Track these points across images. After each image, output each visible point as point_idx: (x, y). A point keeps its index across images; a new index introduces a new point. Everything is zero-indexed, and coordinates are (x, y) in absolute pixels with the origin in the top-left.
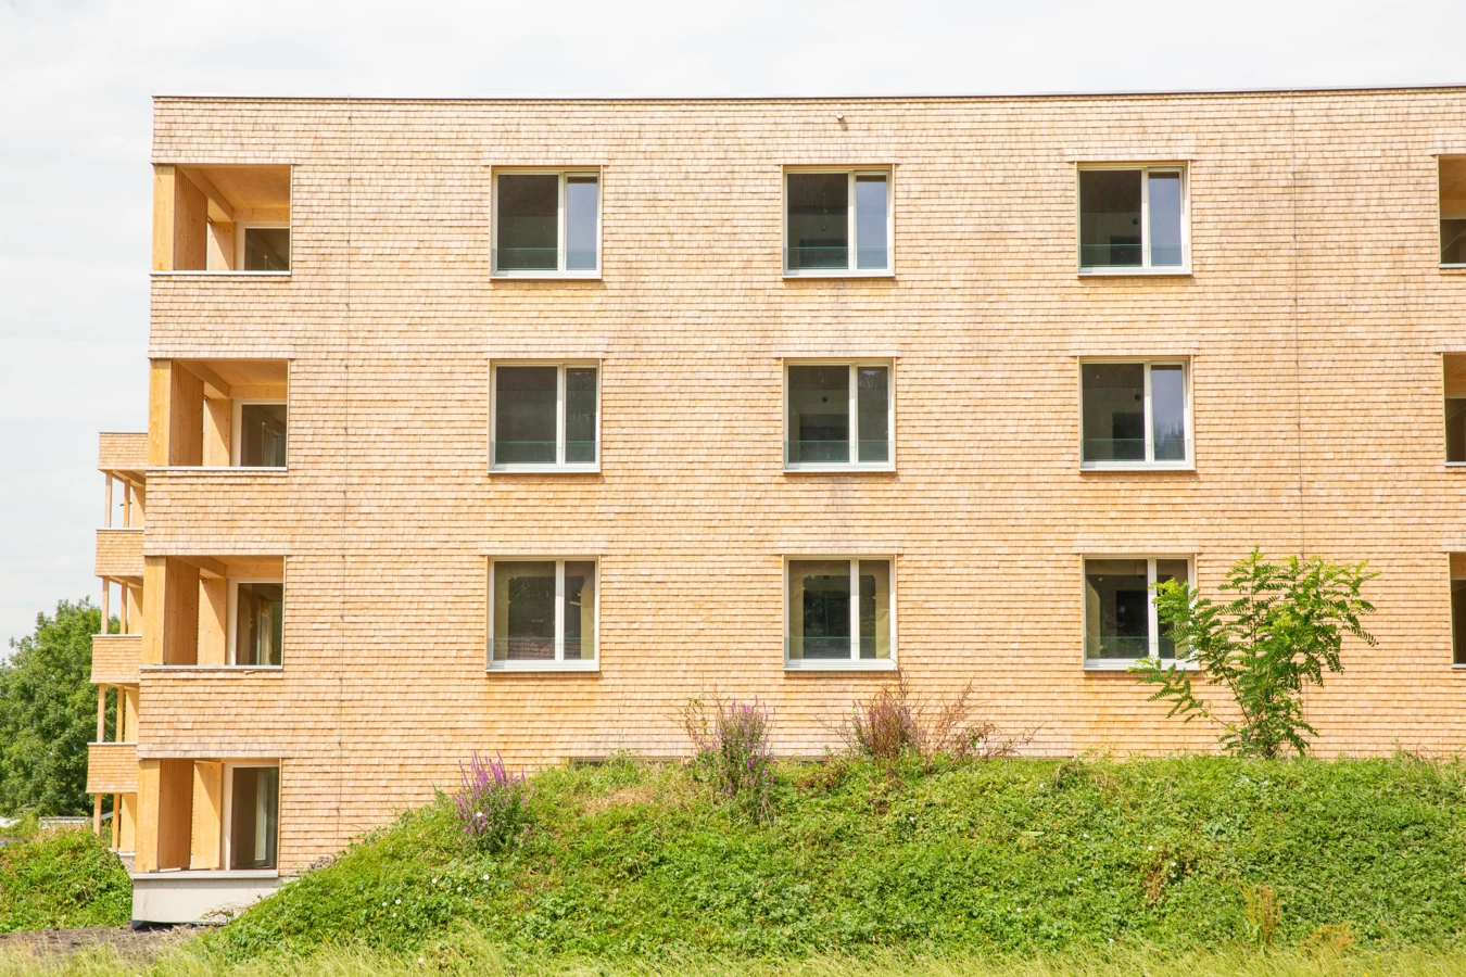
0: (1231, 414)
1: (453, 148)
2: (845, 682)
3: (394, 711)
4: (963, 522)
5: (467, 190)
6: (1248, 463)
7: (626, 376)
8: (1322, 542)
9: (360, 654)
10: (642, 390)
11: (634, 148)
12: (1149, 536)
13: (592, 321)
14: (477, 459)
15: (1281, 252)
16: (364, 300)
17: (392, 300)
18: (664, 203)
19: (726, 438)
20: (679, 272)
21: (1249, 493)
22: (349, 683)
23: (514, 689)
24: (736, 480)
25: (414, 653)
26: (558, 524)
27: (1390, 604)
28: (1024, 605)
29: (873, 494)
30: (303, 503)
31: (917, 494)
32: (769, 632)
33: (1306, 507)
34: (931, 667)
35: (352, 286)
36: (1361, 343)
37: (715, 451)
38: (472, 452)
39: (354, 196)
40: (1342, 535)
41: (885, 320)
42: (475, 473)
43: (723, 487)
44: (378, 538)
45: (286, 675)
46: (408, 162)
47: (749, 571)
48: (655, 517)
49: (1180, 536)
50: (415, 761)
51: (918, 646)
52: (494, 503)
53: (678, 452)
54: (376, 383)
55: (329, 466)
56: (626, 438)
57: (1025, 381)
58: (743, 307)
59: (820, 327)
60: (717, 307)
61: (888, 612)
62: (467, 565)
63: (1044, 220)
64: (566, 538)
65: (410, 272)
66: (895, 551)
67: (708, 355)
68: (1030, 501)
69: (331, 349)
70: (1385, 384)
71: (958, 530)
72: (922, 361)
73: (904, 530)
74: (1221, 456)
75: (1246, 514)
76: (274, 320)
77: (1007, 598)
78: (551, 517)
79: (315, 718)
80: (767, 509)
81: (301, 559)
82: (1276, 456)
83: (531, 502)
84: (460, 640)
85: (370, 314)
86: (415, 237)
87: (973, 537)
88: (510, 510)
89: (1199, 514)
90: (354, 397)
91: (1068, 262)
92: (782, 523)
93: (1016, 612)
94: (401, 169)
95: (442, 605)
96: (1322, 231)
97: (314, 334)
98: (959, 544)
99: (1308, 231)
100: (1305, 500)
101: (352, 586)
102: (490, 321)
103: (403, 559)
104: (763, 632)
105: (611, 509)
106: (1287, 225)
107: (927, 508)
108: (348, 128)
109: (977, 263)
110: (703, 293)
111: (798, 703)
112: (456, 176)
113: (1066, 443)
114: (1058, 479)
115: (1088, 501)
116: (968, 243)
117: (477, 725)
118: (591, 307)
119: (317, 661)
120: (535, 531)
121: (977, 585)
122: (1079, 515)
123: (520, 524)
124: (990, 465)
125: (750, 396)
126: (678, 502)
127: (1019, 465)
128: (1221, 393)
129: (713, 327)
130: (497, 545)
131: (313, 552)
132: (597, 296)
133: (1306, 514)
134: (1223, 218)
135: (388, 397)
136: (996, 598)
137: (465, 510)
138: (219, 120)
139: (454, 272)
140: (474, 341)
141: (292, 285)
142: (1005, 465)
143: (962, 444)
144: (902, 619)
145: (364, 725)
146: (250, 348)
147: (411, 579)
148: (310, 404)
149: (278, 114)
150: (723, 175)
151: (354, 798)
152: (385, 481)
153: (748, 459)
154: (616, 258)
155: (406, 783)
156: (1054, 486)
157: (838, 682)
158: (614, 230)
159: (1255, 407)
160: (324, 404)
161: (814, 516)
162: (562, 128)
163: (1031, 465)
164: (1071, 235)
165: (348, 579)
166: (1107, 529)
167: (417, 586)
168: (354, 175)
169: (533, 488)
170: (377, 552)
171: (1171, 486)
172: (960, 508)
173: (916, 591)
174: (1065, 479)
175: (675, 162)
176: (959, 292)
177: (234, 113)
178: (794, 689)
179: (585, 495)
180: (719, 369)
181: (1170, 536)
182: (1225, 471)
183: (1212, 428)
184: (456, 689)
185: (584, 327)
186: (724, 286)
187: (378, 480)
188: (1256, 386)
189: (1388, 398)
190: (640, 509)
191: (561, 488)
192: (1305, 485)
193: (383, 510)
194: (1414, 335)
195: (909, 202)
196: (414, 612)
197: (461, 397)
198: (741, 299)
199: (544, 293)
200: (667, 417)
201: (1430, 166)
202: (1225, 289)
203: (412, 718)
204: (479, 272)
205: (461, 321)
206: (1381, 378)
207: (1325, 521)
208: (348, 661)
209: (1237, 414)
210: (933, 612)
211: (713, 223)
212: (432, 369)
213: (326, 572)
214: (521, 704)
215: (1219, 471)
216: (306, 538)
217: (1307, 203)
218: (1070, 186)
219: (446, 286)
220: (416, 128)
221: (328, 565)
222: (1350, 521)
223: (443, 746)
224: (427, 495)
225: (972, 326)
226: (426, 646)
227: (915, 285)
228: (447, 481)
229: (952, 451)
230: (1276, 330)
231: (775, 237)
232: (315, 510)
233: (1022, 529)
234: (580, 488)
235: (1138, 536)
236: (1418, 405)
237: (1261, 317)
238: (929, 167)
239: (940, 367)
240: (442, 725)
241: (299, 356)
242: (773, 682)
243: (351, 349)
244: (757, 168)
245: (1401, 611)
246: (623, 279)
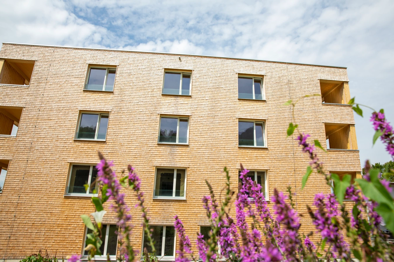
0: (276, 134)
1: (79, 59)
2: (170, 203)
3: (34, 206)
4: (206, 159)
5: (81, 69)
6: (281, 147)
7: (116, 116)
8: (299, 168)
9: (27, 189)
10: (120, 120)
11: (126, 62)
12: (256, 165)
13: (109, 102)
14: (71, 136)
15: (286, 97)
16: (48, 94)
17: (56, 94)
18: (132, 75)
19: (142, 134)
20: (134, 91)
21: (281, 154)
22: (22, 198)
23: (72, 202)
24: (144, 145)
25: (43, 190)
26: (91, 155)
27: (316, 184)
28: (222, 182)
29: (182, 151)
30: (19, 145)
31: (194, 151)
32: (149, 188)
33: (295, 158)
34: (196, 199)
35: (45, 90)
36: (306, 119)
37: (139, 137)
38: (70, 134)
39: (51, 69)
40: (304, 166)
41: (188, 106)
42: (70, 140)
43: (140, 147)
44: (39, 156)
45: (2, 195)
46: (67, 62)
47: (145, 170)
48: (119, 154)
49: (264, 165)
50: (38, 222)
51: (192, 193)
52: (74, 148)
53: (128, 137)
54: (47, 115)
55: (29, 136)
56: (114, 132)
57: (224, 123)
58: (151, 101)
59: (170, 107)
60: (143, 100)
61: (184, 184)
62: (63, 165)
63: (230, 86)
64: (93, 159)
65: (62, 88)
66: (187, 166)
67: (139, 112)
68: (225, 154)
69: (36, 105)
70: (312, 129)
71: (205, 161)
72: (197, 117)
73: (190, 161)
74: (274, 145)
75: (280, 160)
76: (22, 97)
77: (218, 180)
78: (90, 153)
79: (9, 208)
80: (152, 153)
81: (15, 161)
82: (287, 145)
83: (85, 148)
84: (58, 186)
85: (49, 97)
86: (65, 79)
87: (209, 163)
88: (78, 150)
89: (269, 159)
90: (40, 118)
91: (236, 96)
92: (156, 157)
93: (220, 184)
94: (65, 63)
95: (54, 176)
96: (295, 93)
97: (32, 101)
98: (205, 165)
99: (292, 93)
100: (295, 157)
101: (29, 169)
102: (81, 101)
103: (45, 162)
104: (148, 188)
105: (107, 151)
106: (287, 91)
107: (197, 155)
108: (53, 53)
109: (213, 94)
110: (140, 97)
111: (156, 209)
112: (79, 66)
113: (235, 140)
114: (232, 149)
115: (240, 155)
116: (210, 89)
117: (59, 212)
118: (109, 99)
119: (13, 191)
120: (85, 156)
121: (210, 176)
122: (238, 158)
123: (80, 154)
124: (214, 144)
125: (150, 123)
126: (127, 150)
127: (222, 145)
128: (274, 129)
129: (142, 105)
130: (73, 160)
131: (19, 159)
132: (111, 96)
133: (295, 160)
134: (273, 89)
135: (49, 118)
136: (215, 180)
137: (65, 149)
138: (19, 50)
139: (74, 88)
140: (76, 105)
141: (29, 89)
142: (218, 144)
143: (207, 138)
144: (188, 185)
145: (24, 211)
146: (13, 104)
147: (46, 168)
148: (27, 119)
149: (35, 49)
150: (148, 70)
151: (16, 233)
152: (44, 140)
153: (148, 139)
154: (118, 87)
155: (33, 229)
156: (231, 151)
157: (168, 203)
158: (118, 80)
159: (282, 133)
160: (31, 119)
161: (165, 156)
162: (108, 57)
163: (225, 145)
164: (236, 89)
165: (28, 167)
166: (245, 162)
167: (48, 170)
168: (52, 64)
169: (86, 144)
170: (38, 160)
171: (262, 152)
172: (206, 155)
173: (192, 178)
174: (234, 149)
175: (137, 66)
176: (208, 101)
177: (24, 48)
178: (155, 204)
179: (100, 147)
180: (142, 116)
181: (261, 165)
182: (275, 149)
183: (272, 138)
184: (54, 201)
185: (107, 104)
186: (146, 95)
187: (42, 140)
188: (282, 128)
189: (313, 133)
190: (115, 152)
191: (94, 145)
192: (294, 153)
193: (42, 148)
194: (317, 118)
195: (196, 79)
196: (45, 178)
197: (70, 119)
198: (150, 99)
199: (97, 94)
200: (126, 127)
201: (318, 82)
202: (274, 105)
203: (39, 209)
204: (80, 88)
205: (73, 100)
206: (311, 128)
207: (300, 162)
208: (23, 191)
209: (278, 135)
210: (197, 183)
211: (145, 80)
212: (63, 112)
213: (21, 165)
214: (73, 206)
215: (273, 148)
216: (18, 155)
217: (292, 87)
218: (236, 78)
219: (71, 91)
220: (71, 54)
221: (23, 163)
222: (306, 162)
223: (47, 218)
224: (55, 145)
225: (211, 109)
226: (47, 188)
227: (196, 98)
228: (62, 141)
229: (204, 140)
230: (286, 115)
231: (161, 85)
232: (22, 147)
233: (223, 162)
234: (99, 145)
235: (253, 164)
236: (320, 135)
237: (283, 112)
238: (201, 71)
239: (202, 119)
240: (48, 211)
241: (27, 107)
242: (149, 202)
243: (41, 106)
244: (158, 69)
245: (319, 186)
246: (119, 92)
